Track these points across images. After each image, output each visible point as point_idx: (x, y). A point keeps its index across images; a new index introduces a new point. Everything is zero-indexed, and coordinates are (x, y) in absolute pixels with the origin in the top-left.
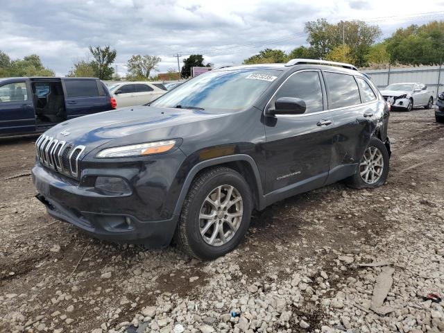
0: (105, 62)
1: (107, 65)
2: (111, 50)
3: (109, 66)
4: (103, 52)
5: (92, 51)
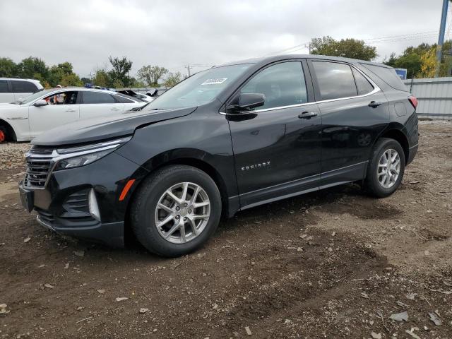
1: (124, 73)
2: (127, 61)
4: (120, 62)
5: (111, 62)
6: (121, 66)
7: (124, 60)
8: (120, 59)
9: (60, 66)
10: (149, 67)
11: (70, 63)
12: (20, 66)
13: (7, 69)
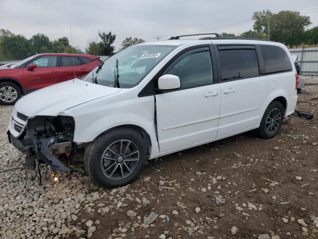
0: (108, 43)
1: (110, 44)
2: (112, 35)
3: (111, 45)
4: (107, 36)
5: (100, 35)
6: (107, 39)
7: (110, 34)
8: (107, 33)
9: (60, 40)
10: (130, 38)
11: (67, 37)
12: (31, 40)
13: (22, 43)
